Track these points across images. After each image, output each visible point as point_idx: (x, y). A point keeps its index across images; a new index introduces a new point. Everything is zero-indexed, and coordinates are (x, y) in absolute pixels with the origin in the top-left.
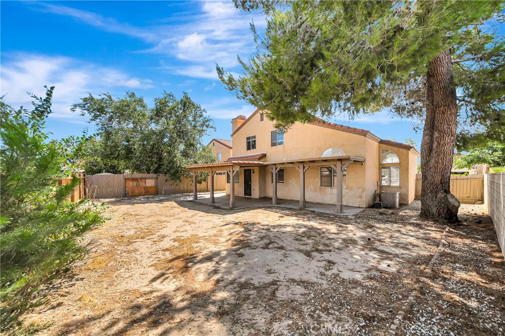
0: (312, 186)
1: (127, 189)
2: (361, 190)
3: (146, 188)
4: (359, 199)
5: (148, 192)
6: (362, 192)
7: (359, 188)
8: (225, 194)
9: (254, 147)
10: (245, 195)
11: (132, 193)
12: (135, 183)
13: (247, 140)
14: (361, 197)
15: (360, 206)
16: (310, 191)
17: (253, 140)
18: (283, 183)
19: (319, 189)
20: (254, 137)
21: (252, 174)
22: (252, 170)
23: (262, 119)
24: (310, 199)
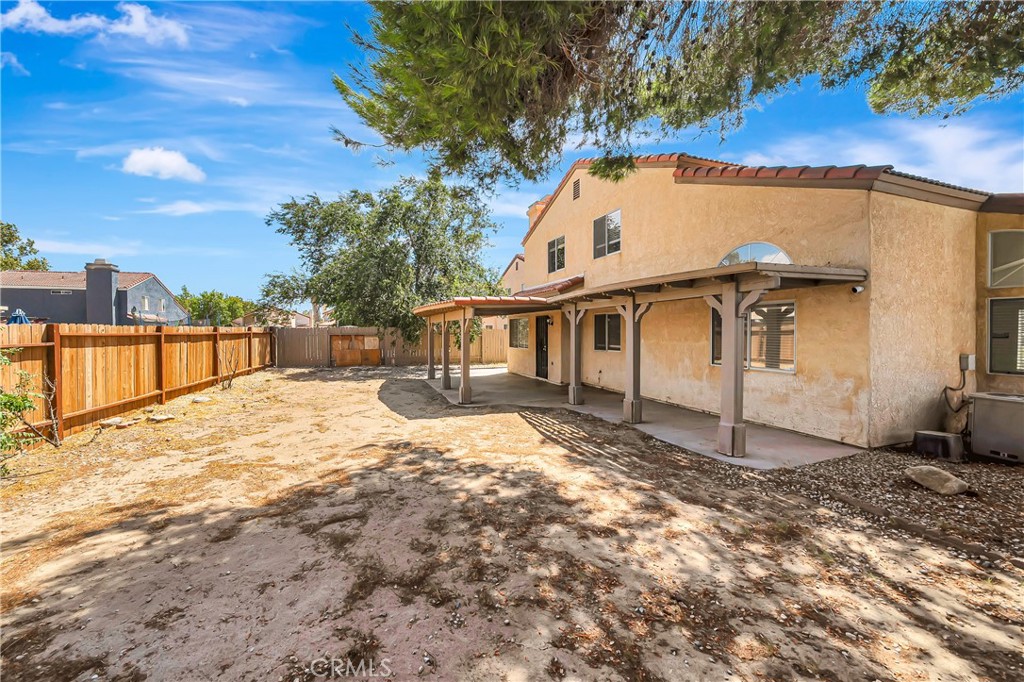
0: (687, 362)
1: (334, 353)
2: (849, 384)
3: (364, 352)
4: (843, 416)
5: (367, 359)
6: (856, 392)
7: (841, 376)
8: (505, 371)
9: (561, 265)
10: (537, 375)
11: (341, 360)
12: (346, 344)
13: (550, 248)
14: (849, 407)
15: (845, 441)
16: (683, 376)
17: (560, 247)
18: (619, 349)
19: (707, 371)
20: (562, 240)
21: (549, 327)
22: (548, 317)
23: (576, 195)
24: (683, 397)
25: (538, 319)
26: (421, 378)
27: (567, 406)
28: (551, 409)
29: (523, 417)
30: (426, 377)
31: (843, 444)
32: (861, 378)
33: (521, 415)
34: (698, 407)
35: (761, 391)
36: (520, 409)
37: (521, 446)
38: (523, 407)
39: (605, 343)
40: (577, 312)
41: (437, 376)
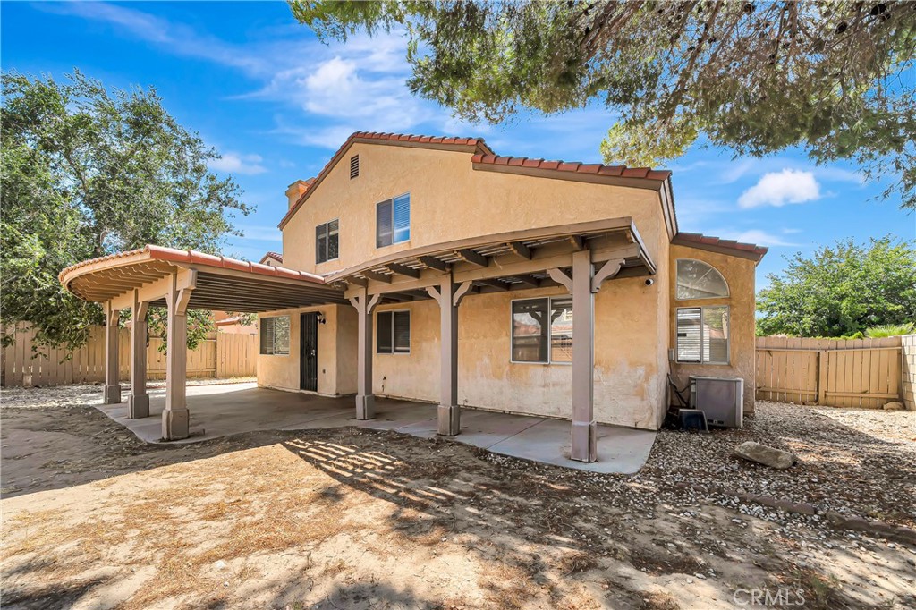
0: (486, 360)
2: (641, 371)
4: (636, 402)
6: (647, 379)
7: (633, 365)
8: (255, 385)
9: (334, 254)
10: (302, 387)
13: (317, 235)
14: (641, 393)
15: (638, 426)
16: (482, 376)
17: (332, 233)
18: (408, 351)
19: (507, 368)
20: (334, 225)
21: (320, 325)
22: (319, 313)
23: (354, 174)
24: (482, 399)
25: (303, 316)
26: (91, 403)
27: (354, 423)
28: (335, 431)
29: (294, 450)
30: (102, 401)
31: (636, 429)
32: (651, 365)
33: (288, 447)
34: (498, 408)
35: (562, 385)
36: (284, 437)
37: (301, 515)
38: (290, 432)
39: (391, 346)
40: (369, 298)
41: (123, 399)
